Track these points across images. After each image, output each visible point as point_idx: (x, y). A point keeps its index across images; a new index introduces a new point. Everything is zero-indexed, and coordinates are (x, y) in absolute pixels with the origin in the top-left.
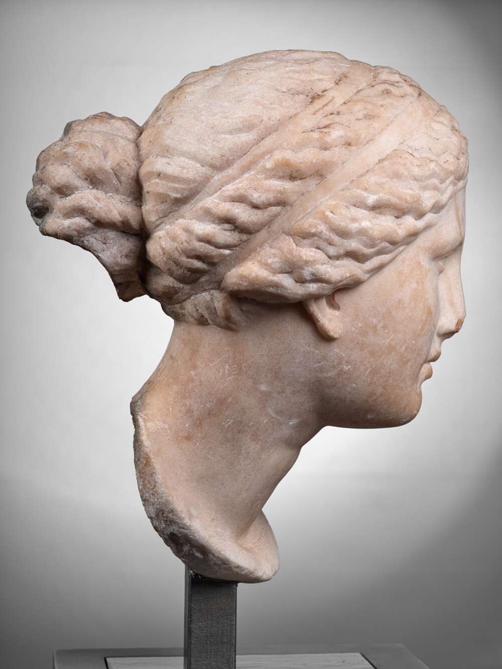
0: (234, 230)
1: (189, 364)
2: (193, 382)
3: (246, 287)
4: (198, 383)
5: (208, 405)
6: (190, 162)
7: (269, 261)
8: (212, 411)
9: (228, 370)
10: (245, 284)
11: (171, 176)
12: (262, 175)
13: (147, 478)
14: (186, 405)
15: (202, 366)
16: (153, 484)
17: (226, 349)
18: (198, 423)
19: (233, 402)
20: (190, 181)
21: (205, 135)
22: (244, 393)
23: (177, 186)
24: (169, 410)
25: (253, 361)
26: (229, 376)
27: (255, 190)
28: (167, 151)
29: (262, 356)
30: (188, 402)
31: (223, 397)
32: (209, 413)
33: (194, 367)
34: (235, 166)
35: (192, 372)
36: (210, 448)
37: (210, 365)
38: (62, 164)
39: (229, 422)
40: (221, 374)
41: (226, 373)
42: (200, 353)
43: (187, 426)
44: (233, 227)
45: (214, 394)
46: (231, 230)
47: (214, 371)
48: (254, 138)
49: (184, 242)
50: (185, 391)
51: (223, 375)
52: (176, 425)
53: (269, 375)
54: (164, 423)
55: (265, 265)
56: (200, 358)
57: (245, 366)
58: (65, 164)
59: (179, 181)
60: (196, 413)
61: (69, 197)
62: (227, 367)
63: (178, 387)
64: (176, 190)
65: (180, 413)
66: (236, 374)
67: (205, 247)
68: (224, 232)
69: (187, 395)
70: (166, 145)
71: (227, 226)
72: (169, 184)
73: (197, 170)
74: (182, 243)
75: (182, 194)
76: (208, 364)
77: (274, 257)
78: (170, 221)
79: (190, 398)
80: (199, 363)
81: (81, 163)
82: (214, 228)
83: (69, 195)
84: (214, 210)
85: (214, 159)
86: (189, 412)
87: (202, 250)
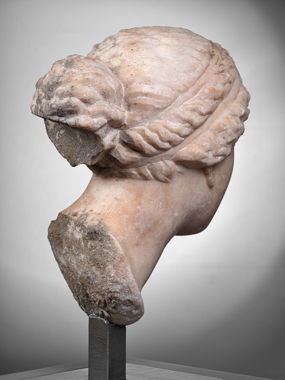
0: (190, 127)
1: (135, 202)
2: (139, 213)
3: (191, 159)
4: (143, 213)
5: (149, 225)
6: (166, 88)
7: (204, 144)
8: (151, 228)
9: (161, 205)
10: (191, 157)
11: (156, 95)
12: (203, 97)
13: (120, 269)
14: (135, 226)
15: (145, 203)
16: (124, 272)
17: (161, 193)
18: (143, 236)
19: (162, 223)
20: (168, 99)
21: (172, 73)
22: (168, 218)
23: (160, 101)
24: (125, 229)
25: (174, 200)
26: (161, 208)
27: (202, 105)
28: (149, 81)
29: (179, 197)
30: (136, 224)
31: (157, 220)
32: (149, 230)
33: (140, 204)
34: (190, 91)
35: (138, 207)
36: (148, 250)
37: (151, 202)
38: (84, 85)
39: (158, 234)
40: (157, 207)
41: (160, 207)
42: (144, 196)
43: (137, 238)
44: (190, 125)
45: (152, 219)
46: (189, 127)
47: (153, 206)
48: (197, 76)
49: (163, 133)
50: (134, 218)
51: (158, 208)
52: (131, 238)
53: (180, 208)
54: (124, 237)
55: (202, 146)
56: (144, 199)
57: (170, 203)
58: (86, 85)
59: (162, 98)
60: (142, 231)
61: (92, 105)
62: (161, 203)
63: (128, 216)
64: (159, 103)
65: (132, 230)
66: (165, 207)
67: (175, 136)
68: (185, 128)
69: (136, 220)
70: (148, 78)
71: (187, 124)
72: (155, 100)
73: (171, 93)
74: (163, 134)
75: (163, 106)
76: (150, 202)
77: (206, 142)
78: (150, 121)
79: (138, 222)
80: (143, 202)
81: (100, 85)
82: (181, 125)
83: (92, 104)
84: (182, 115)
85: (180, 87)
86: (138, 230)
87: (173, 138)
